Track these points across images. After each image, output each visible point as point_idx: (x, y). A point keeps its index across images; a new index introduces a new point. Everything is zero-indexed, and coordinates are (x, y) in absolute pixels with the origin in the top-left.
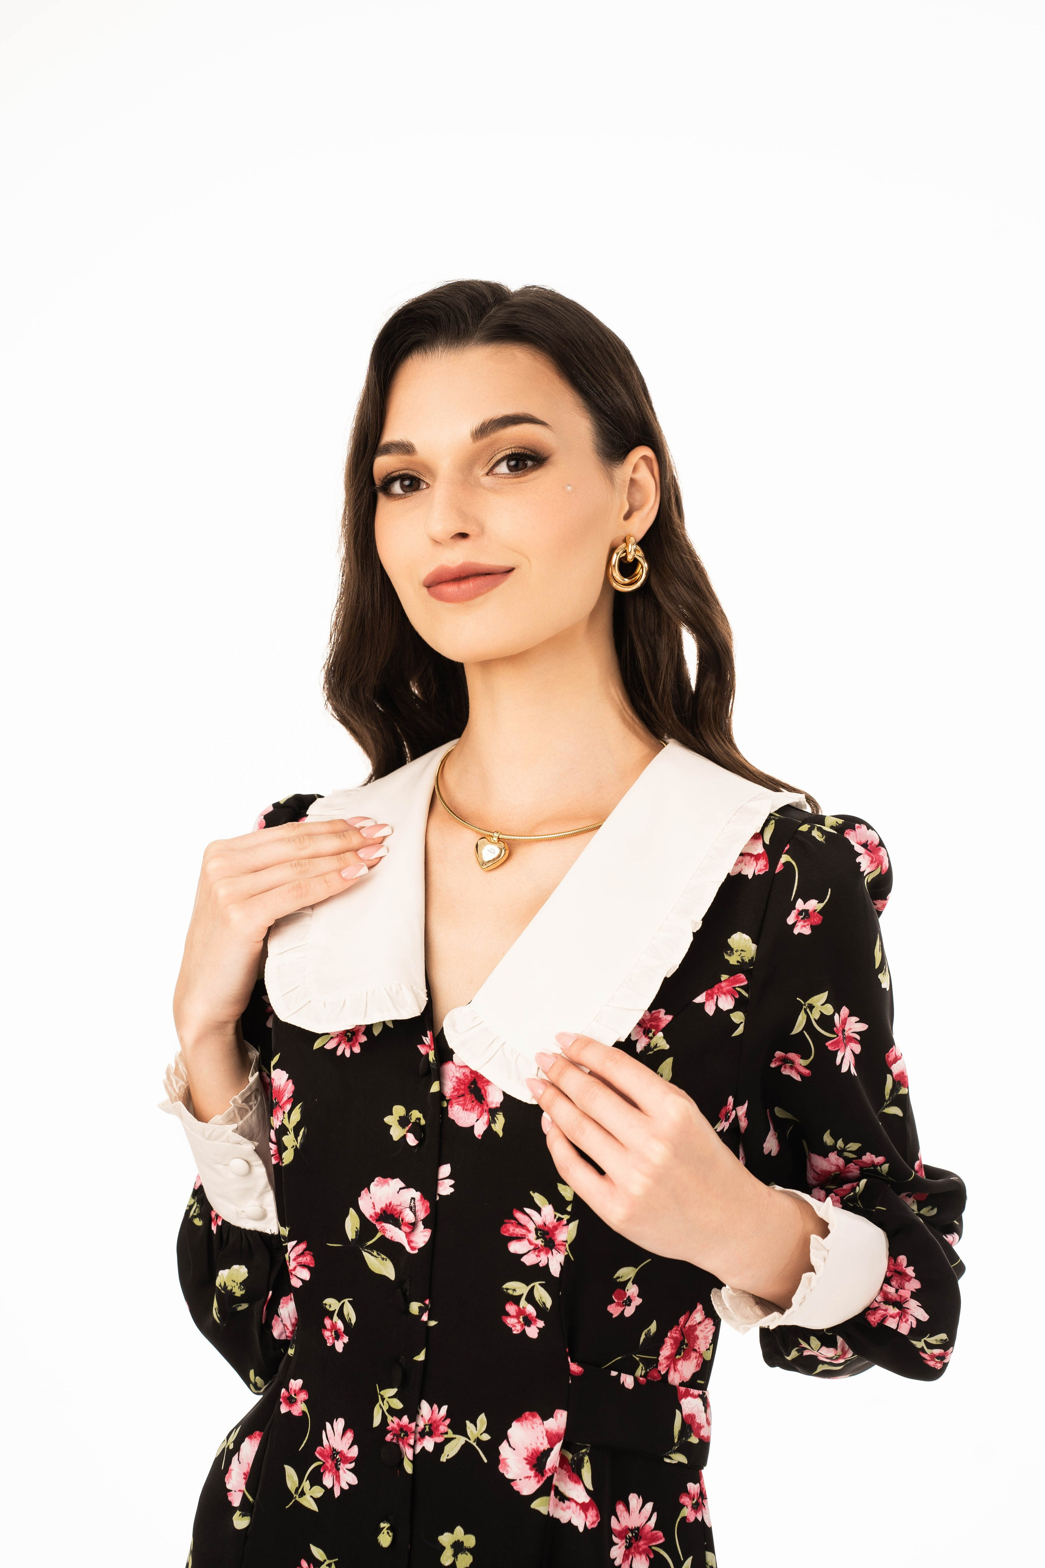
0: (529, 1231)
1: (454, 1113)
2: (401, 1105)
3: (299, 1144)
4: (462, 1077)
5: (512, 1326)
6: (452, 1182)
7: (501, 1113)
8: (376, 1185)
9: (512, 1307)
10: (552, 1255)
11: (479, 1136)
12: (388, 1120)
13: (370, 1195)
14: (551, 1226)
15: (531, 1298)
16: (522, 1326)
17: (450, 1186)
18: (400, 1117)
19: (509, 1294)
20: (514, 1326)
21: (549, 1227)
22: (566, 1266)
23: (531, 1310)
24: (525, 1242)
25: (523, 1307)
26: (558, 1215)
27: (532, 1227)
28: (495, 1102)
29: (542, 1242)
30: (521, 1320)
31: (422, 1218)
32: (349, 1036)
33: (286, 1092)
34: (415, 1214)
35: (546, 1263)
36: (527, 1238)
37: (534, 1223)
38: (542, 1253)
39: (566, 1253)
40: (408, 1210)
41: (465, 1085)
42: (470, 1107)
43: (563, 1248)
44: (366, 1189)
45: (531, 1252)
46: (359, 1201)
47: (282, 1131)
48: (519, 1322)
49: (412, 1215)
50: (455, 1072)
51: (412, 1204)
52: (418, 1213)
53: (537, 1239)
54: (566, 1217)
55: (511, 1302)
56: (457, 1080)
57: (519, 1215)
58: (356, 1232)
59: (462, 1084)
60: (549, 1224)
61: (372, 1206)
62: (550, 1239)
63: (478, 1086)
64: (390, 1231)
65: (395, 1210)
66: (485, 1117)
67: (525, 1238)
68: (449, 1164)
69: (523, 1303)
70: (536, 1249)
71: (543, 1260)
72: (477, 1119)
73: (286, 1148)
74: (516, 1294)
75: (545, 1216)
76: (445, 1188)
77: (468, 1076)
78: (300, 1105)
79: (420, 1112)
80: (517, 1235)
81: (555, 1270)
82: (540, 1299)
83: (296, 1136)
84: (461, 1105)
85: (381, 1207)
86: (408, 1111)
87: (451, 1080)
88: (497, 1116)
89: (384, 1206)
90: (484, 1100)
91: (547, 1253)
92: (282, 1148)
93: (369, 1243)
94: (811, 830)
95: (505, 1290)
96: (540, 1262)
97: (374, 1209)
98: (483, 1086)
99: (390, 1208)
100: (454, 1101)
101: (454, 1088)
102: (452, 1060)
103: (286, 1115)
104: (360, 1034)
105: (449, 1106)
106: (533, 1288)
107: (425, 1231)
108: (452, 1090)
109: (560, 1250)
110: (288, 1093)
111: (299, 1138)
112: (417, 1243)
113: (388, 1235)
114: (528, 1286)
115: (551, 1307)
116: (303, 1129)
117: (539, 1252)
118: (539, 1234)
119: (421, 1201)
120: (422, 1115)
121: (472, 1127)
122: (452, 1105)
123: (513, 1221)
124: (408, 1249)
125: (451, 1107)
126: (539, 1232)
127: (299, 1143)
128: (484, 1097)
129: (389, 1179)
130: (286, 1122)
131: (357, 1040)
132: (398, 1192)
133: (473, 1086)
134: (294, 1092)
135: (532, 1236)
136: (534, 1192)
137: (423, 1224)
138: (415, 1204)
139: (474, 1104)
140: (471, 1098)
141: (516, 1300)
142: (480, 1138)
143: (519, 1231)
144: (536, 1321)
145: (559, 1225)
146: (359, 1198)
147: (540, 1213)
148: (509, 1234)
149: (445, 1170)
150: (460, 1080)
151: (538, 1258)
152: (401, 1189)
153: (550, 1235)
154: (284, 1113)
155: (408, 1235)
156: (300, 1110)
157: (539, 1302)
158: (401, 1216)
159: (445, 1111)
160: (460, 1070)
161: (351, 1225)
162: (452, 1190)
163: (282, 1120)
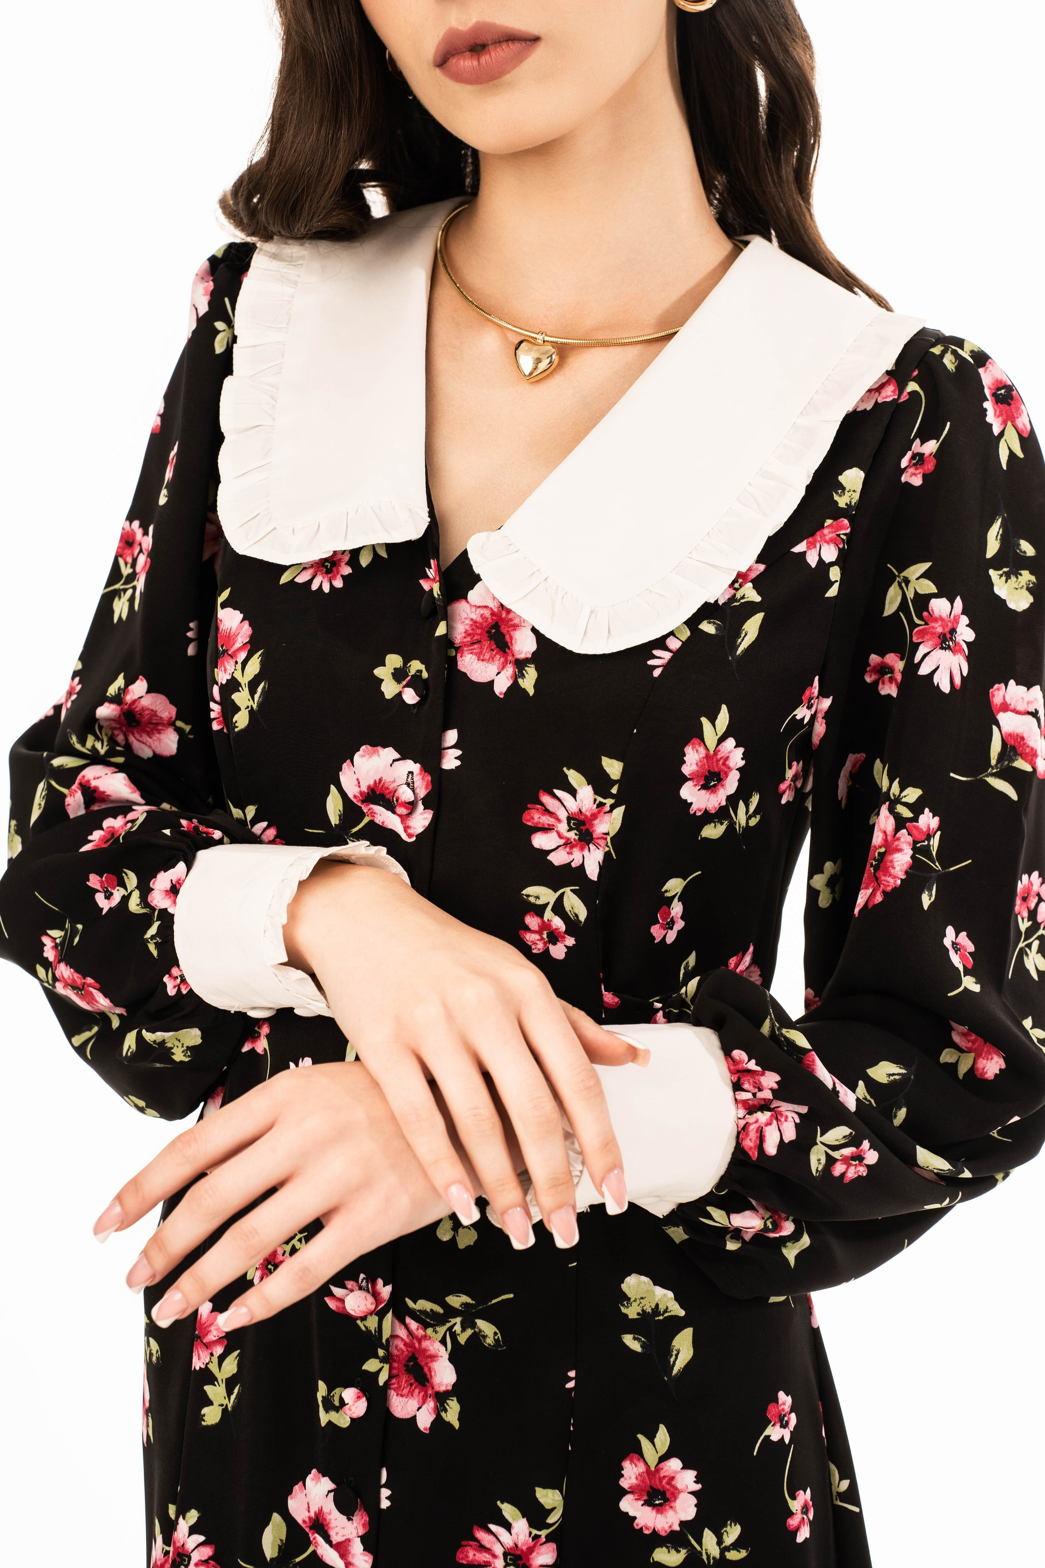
0: (559, 820)
1: (465, 663)
2: (397, 654)
3: (256, 704)
4: (479, 619)
5: (532, 944)
6: (459, 753)
7: (532, 666)
8: (363, 756)
9: (533, 919)
10: (589, 851)
11: (501, 693)
12: (378, 672)
13: (354, 769)
14: (588, 814)
15: (559, 908)
16: (545, 944)
17: (456, 758)
18: (395, 669)
19: (530, 902)
20: (534, 943)
21: (586, 816)
22: (606, 866)
23: (558, 923)
24: (554, 835)
25: (548, 920)
26: (599, 799)
27: (563, 815)
28: (524, 651)
29: (576, 834)
30: (545, 936)
31: (422, 797)
32: (328, 565)
33: (239, 636)
34: (413, 790)
35: (581, 862)
36: (556, 829)
37: (567, 810)
38: (575, 849)
39: (607, 849)
40: (405, 787)
41: (482, 628)
42: (488, 657)
43: (602, 842)
44: (348, 761)
45: (560, 848)
46: (340, 777)
47: (233, 685)
48: (542, 939)
49: (410, 792)
50: (469, 613)
51: (409, 780)
52: (418, 791)
53: (569, 831)
54: (609, 802)
55: (532, 913)
56: (471, 623)
57: (546, 799)
58: (340, 816)
59: (478, 628)
60: (586, 811)
61: (356, 783)
62: (587, 830)
63: (501, 630)
64: (380, 815)
65: (387, 788)
66: (510, 670)
67: (554, 829)
68: (456, 730)
69: (548, 914)
70: (568, 844)
71: (576, 857)
72: (497, 671)
73: (238, 709)
74: (540, 902)
75: (581, 800)
76: (451, 761)
77: (488, 618)
78: (260, 653)
79: (422, 663)
80: (543, 824)
81: (593, 872)
82: (571, 909)
83: (252, 693)
84: (476, 654)
85: (367, 784)
86: (406, 661)
87: (463, 622)
88: (526, 668)
89: (372, 783)
90: (509, 648)
91: (582, 849)
92: (231, 708)
93: (354, 830)
94: (944, 353)
95: (525, 897)
96: (572, 861)
97: (359, 787)
98: (508, 631)
99: (380, 786)
100: (466, 649)
101: (465, 632)
102: (466, 598)
103: (239, 666)
104: (343, 564)
105: (459, 656)
106: (562, 896)
107: (425, 813)
108: (464, 635)
109: (600, 845)
110: (242, 637)
111: (257, 696)
112: (415, 828)
113: (378, 820)
114: (555, 892)
115: (585, 919)
116: (263, 684)
117: (572, 847)
118: (572, 824)
119: (420, 774)
120: (424, 666)
121: (492, 682)
122: (463, 653)
123: (539, 806)
124: (404, 836)
125: (461, 657)
126: (572, 822)
127: (256, 702)
128: (509, 644)
129: (379, 749)
130: (238, 675)
131: (338, 572)
132: (391, 765)
133: (494, 631)
134: (252, 637)
135: (563, 827)
136: (569, 769)
137: (423, 804)
138: (413, 779)
139: (494, 653)
140: (490, 646)
141: (539, 910)
142: (502, 696)
143: (546, 820)
144: (564, 938)
145: (599, 812)
146: (340, 773)
147: (574, 796)
148: (533, 823)
149: (452, 736)
150: (475, 622)
151: (570, 856)
152: (394, 761)
153: (587, 826)
154: (236, 663)
155: (404, 818)
156: (260, 659)
157: (569, 913)
158: (396, 794)
159: (453, 662)
160: (476, 610)
161: (334, 807)
162: (458, 763)
163: (233, 673)
